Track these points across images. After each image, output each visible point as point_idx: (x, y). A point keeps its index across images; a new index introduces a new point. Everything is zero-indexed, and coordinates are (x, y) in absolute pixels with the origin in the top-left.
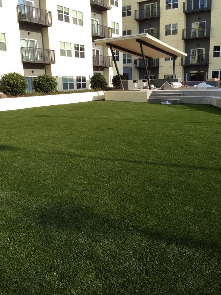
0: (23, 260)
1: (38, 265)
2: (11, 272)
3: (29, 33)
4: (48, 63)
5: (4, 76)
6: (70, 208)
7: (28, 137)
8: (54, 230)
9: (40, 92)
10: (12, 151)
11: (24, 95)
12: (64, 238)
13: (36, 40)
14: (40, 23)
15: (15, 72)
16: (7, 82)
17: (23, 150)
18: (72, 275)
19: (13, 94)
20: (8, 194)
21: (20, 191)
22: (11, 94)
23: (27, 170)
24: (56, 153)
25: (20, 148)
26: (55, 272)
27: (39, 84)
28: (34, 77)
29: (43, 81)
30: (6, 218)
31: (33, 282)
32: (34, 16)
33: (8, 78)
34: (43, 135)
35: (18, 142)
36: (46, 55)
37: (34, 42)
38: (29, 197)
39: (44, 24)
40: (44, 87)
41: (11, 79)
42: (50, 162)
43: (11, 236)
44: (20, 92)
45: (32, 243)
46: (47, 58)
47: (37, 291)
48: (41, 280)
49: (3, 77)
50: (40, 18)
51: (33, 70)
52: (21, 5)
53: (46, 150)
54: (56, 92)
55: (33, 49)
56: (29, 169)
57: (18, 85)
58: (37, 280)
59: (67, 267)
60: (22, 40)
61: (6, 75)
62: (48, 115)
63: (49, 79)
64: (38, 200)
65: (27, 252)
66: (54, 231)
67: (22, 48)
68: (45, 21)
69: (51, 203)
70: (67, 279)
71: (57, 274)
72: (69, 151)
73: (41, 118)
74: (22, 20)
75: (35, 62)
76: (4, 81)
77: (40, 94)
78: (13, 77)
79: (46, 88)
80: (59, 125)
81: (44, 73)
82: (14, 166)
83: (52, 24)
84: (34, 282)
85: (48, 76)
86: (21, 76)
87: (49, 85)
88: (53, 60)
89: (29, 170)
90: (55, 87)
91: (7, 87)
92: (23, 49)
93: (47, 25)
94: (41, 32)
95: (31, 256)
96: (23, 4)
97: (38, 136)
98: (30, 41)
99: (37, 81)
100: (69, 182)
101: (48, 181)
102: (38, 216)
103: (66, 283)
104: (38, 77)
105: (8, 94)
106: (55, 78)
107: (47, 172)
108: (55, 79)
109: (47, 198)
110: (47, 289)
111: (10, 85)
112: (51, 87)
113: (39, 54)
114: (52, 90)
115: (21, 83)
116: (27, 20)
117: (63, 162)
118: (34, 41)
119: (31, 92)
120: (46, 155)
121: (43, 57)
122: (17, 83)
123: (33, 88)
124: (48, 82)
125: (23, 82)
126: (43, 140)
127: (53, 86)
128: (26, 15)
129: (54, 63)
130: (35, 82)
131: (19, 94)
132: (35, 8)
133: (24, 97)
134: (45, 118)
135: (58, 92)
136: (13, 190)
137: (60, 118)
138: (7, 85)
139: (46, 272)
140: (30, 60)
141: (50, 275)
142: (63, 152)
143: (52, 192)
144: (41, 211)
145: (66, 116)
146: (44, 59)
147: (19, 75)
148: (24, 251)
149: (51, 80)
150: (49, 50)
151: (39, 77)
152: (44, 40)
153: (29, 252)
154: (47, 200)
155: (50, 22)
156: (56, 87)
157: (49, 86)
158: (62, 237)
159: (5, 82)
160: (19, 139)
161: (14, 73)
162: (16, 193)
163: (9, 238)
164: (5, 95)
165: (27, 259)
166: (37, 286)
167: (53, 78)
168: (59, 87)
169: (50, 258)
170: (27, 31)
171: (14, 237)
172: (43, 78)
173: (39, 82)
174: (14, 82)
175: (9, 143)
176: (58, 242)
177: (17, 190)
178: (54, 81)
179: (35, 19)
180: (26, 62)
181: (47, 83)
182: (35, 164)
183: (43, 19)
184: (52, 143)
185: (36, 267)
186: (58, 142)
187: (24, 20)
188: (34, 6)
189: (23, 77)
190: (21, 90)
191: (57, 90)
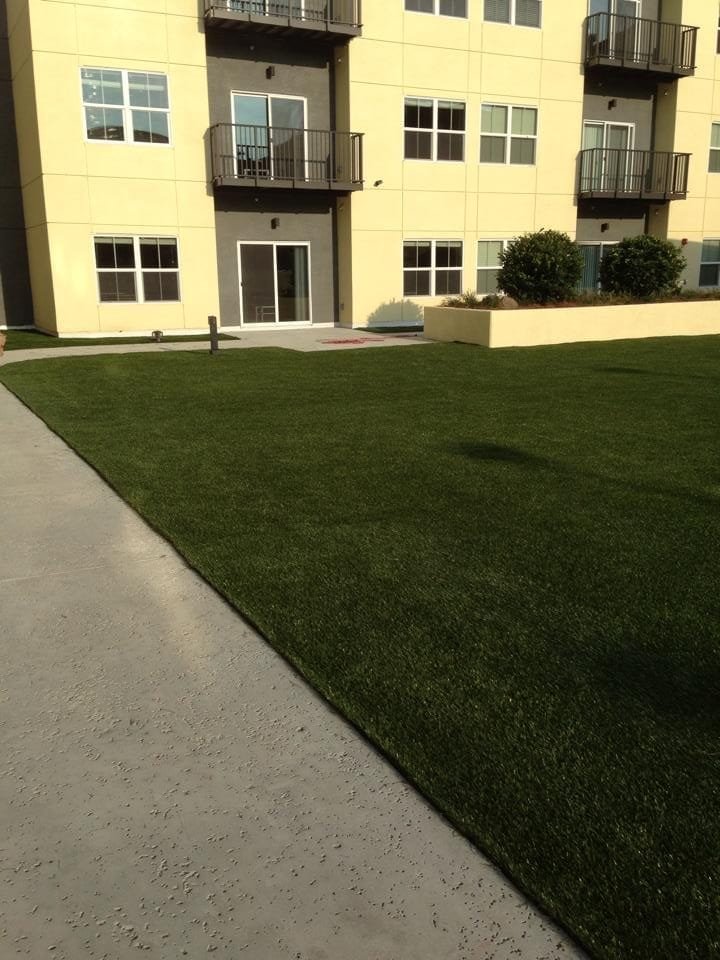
0: (550, 764)
1: (594, 792)
2: (518, 784)
3: (611, 104)
4: (661, 197)
5: (517, 243)
6: (701, 664)
7: (569, 430)
8: (643, 713)
9: (620, 293)
10: (523, 466)
11: (568, 300)
12: (677, 744)
13: (630, 125)
14: (653, 68)
15: (553, 230)
16: (523, 259)
17: (554, 468)
18: (697, 850)
19: (536, 296)
20: (508, 581)
21: (543, 581)
22: (529, 296)
23: (562, 525)
24: (659, 491)
25: (546, 461)
26: (643, 826)
27: (621, 267)
28: (605, 246)
29: (635, 257)
30: (505, 645)
31: (577, 831)
32: (638, 47)
33: (528, 249)
34: (617, 429)
35: (541, 444)
36: (659, 172)
37: (624, 132)
38: (570, 604)
39: (666, 69)
40: (635, 276)
41: (539, 250)
42: (637, 515)
43: (518, 693)
44: (557, 293)
45: (577, 729)
46: (659, 181)
47: (589, 859)
48: (599, 832)
49: (514, 244)
50: (657, 51)
51: (604, 221)
52: (599, 14)
53: (625, 476)
54: (673, 293)
55: (619, 153)
56: (570, 523)
57: (555, 271)
58: (589, 829)
59: (681, 825)
60: (587, 125)
61: (524, 240)
62: (636, 368)
63: (658, 249)
64: (595, 617)
65: (561, 748)
66: (643, 717)
67: (582, 153)
68: (670, 61)
69: (638, 635)
70: (681, 857)
71: (649, 832)
72: (706, 489)
73: (616, 375)
74: (595, 62)
75: (618, 196)
76: (515, 258)
77: (619, 301)
78: (542, 246)
79: (642, 281)
80: (673, 404)
81: (642, 233)
82: (527, 508)
83: (693, 67)
84: (580, 831)
85: (654, 242)
86: (568, 241)
87: (653, 271)
88: (679, 187)
89: (571, 528)
90: (673, 275)
91: (523, 275)
92: (587, 156)
93: (676, 72)
94: (652, 96)
95: (573, 760)
96: (606, 11)
97: (602, 432)
98: (613, 127)
99: (614, 258)
100: (698, 586)
101: (628, 570)
102: (594, 660)
103: (675, 865)
104: (620, 245)
105: (520, 298)
106: (677, 246)
107: (627, 542)
108: (679, 250)
109: (622, 618)
110: (619, 861)
111: (529, 269)
112: (659, 276)
113: (635, 167)
114: (662, 286)
115: (565, 263)
116: (611, 60)
117: (683, 522)
118: (626, 128)
119: (590, 291)
120: (626, 493)
121: (647, 178)
122: (553, 265)
123: (599, 280)
124: (655, 259)
125: (573, 261)
126: (616, 443)
127: (665, 274)
128: (612, 46)
129: (682, 195)
130: (608, 259)
131: (554, 299)
132: (642, 19)
133: (567, 306)
134: (626, 375)
135: (683, 295)
136: (523, 574)
137: (680, 381)
138: (522, 269)
139: (618, 818)
140: (603, 187)
141: (628, 830)
142: (684, 489)
143: (640, 603)
144: (605, 651)
145: (703, 375)
146: (649, 186)
147: (562, 240)
148: (552, 741)
149: (665, 255)
150: (670, 153)
151: (625, 245)
152: (661, 123)
153: (565, 750)
154: (623, 623)
155: (687, 60)
156: (677, 276)
157: (652, 274)
158: (669, 739)
159: (517, 261)
160: (544, 434)
161: (549, 233)
162: (531, 582)
163: (512, 698)
164: (513, 300)
165: (561, 766)
166: (589, 845)
167: (672, 247)
168: (689, 278)
169: (629, 784)
170: (606, 98)
171: (525, 699)
172: (638, 245)
173: (623, 260)
174: (544, 260)
175: (515, 441)
176: (656, 748)
177: (535, 578)
178: (674, 256)
179: (637, 58)
180: (590, 196)
181: (649, 262)
182: (588, 512)
183: (665, 53)
184: (647, 459)
185: (586, 794)
186: (666, 456)
187: (603, 62)
188: (639, 14)
189: (573, 244)
190: (561, 285)
191: (679, 286)
